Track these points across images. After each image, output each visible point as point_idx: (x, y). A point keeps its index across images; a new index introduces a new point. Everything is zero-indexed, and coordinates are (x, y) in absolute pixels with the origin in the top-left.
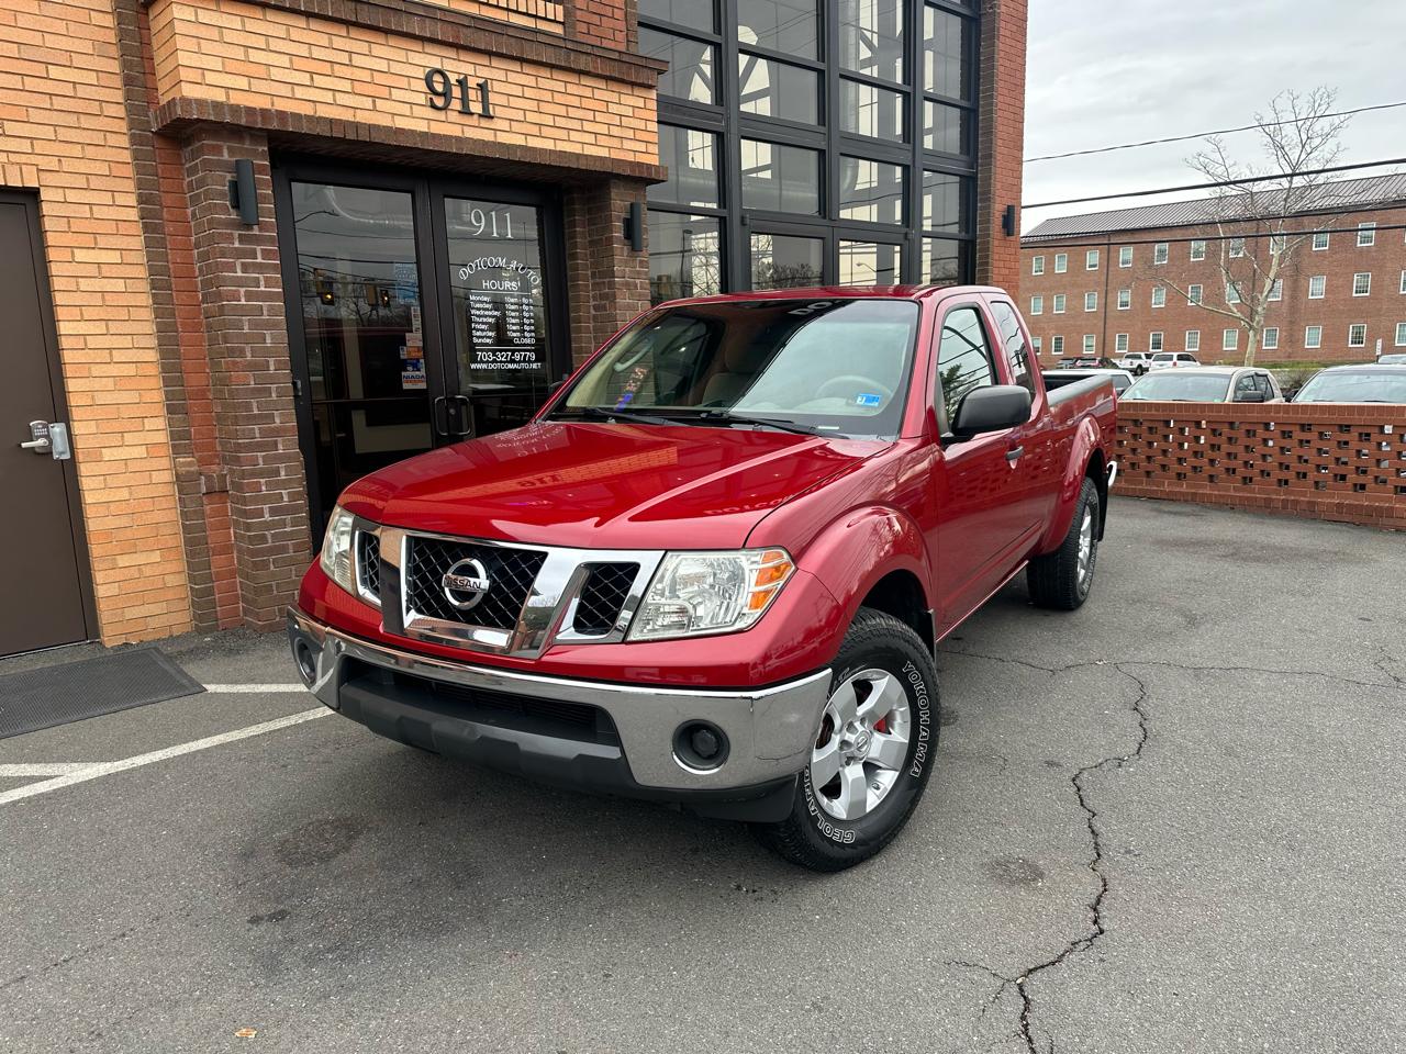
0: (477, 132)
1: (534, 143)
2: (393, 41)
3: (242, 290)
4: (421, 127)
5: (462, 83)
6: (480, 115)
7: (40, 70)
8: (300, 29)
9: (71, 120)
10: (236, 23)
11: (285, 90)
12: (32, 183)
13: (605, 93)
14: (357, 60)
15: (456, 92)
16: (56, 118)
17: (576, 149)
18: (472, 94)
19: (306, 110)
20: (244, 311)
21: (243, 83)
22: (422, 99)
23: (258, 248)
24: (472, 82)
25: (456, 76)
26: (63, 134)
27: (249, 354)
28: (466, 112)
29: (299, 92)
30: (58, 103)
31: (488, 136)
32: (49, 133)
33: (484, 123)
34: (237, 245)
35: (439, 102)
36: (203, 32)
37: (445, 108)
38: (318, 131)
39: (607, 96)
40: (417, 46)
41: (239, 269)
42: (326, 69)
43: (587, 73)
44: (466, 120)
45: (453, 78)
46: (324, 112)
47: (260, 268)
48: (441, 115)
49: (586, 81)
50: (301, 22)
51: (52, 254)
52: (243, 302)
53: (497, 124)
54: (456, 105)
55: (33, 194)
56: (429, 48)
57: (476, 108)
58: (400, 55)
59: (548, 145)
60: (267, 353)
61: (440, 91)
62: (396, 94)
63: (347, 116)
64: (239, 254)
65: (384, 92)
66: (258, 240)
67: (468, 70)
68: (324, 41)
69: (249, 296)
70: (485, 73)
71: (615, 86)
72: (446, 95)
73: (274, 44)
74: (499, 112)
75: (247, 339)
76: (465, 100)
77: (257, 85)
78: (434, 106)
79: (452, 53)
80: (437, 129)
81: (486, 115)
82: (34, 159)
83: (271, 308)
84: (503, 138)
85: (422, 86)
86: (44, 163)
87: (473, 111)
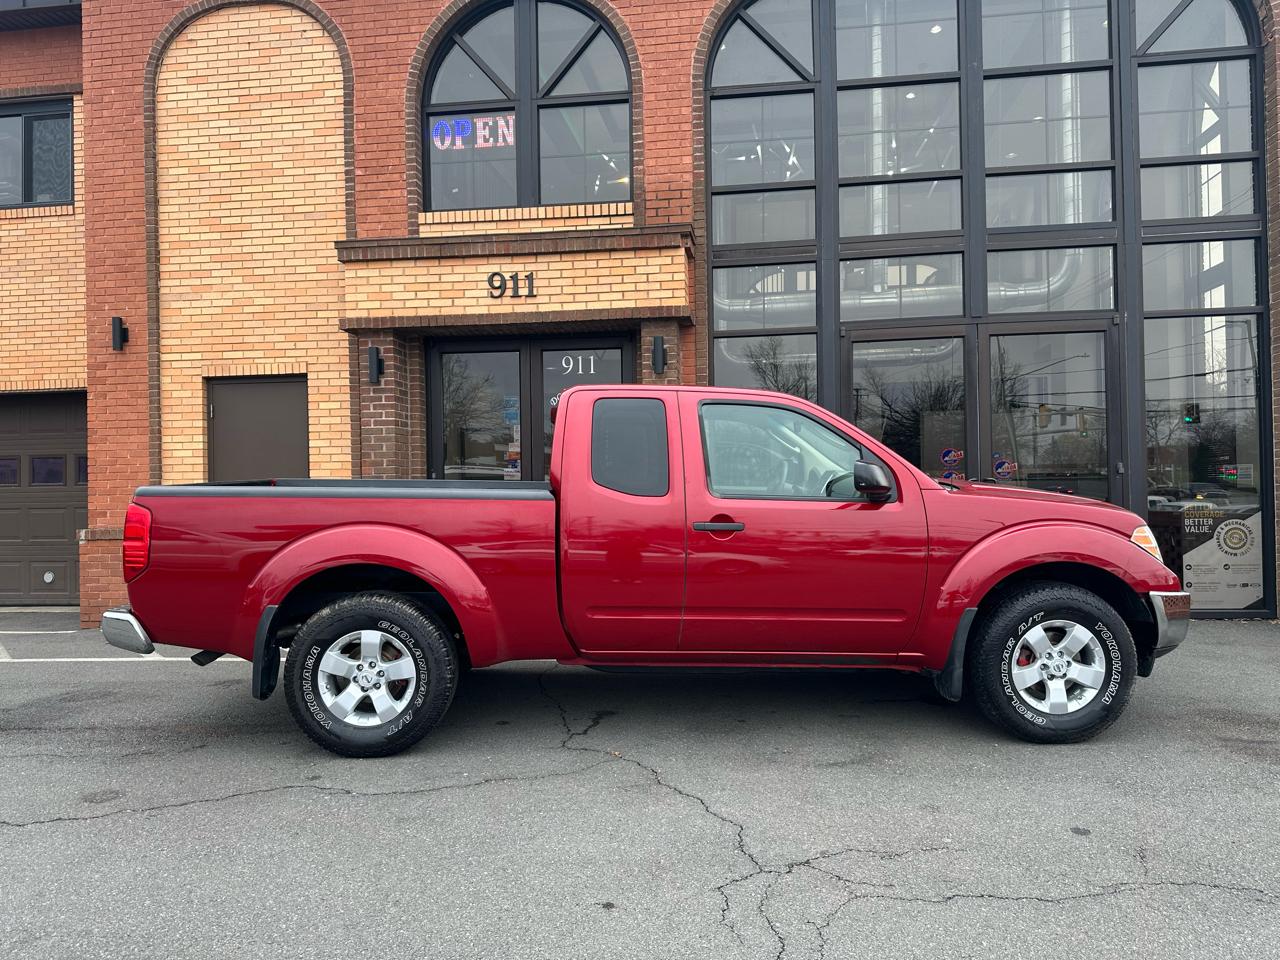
0: (524, 307)
1: (568, 307)
2: (468, 261)
3: (372, 420)
4: (484, 311)
5: (515, 278)
6: (527, 296)
7: (313, 314)
8: (410, 268)
9: (325, 337)
10: (376, 273)
11: (400, 304)
12: (303, 371)
13: (631, 260)
14: (444, 278)
15: (510, 284)
16: (318, 337)
17: (606, 306)
18: (521, 284)
19: (412, 313)
20: (372, 431)
21: (377, 305)
22: (485, 293)
23: (383, 396)
24: (521, 276)
25: (510, 274)
26: (321, 344)
27: (373, 456)
28: (516, 295)
29: (408, 304)
30: (320, 329)
31: (532, 309)
32: (314, 345)
33: (529, 300)
34: (372, 394)
35: (497, 293)
36: (358, 281)
37: (500, 296)
38: (413, 324)
39: (634, 262)
40: (484, 261)
41: (372, 408)
42: (425, 287)
43: (615, 250)
44: (516, 301)
45: (507, 276)
46: (422, 313)
47: (383, 407)
48: (498, 301)
49: (615, 255)
50: (412, 264)
51: (310, 406)
52: (372, 427)
53: (538, 300)
54: (509, 292)
55: (304, 377)
56: (493, 260)
57: (524, 291)
58: (472, 269)
59: (582, 307)
60: (383, 455)
61: (498, 287)
62: (468, 294)
63: (436, 312)
64: (372, 399)
65: (460, 294)
66: (383, 391)
67: (520, 268)
68: (425, 271)
69: (376, 423)
70: (531, 267)
71: (643, 254)
72: (503, 287)
73: (396, 280)
74: (542, 291)
75: (373, 448)
76: (516, 288)
77: (386, 304)
78: (493, 297)
79: (508, 260)
80: (494, 310)
81: (531, 295)
82: (307, 359)
83: (387, 429)
84: (543, 309)
85: (486, 285)
86: (310, 360)
87: (520, 294)
